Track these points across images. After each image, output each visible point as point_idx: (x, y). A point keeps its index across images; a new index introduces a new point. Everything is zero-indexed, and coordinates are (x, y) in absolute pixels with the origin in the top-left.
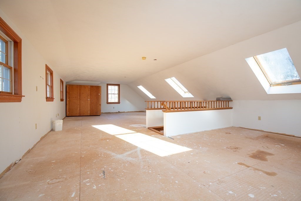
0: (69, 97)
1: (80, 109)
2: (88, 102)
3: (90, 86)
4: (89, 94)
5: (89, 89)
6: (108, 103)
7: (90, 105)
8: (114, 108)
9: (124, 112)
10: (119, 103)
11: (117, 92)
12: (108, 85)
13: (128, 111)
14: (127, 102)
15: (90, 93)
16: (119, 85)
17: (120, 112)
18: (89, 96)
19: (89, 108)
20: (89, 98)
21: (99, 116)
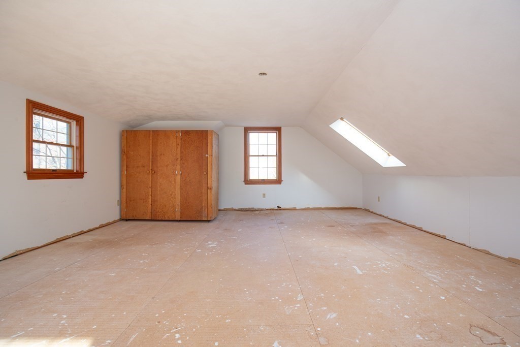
0: (127, 166)
1: (153, 201)
2: (175, 180)
3: (182, 131)
4: (179, 156)
5: (179, 141)
6: (248, 181)
7: (181, 189)
8: (264, 195)
9: (295, 209)
10: (278, 181)
11: (273, 150)
12: (247, 130)
13: (306, 207)
14: (304, 179)
15: (181, 152)
16: (278, 130)
17: (283, 207)
18: (179, 161)
19: (179, 198)
20: (179, 167)
21: (208, 221)
